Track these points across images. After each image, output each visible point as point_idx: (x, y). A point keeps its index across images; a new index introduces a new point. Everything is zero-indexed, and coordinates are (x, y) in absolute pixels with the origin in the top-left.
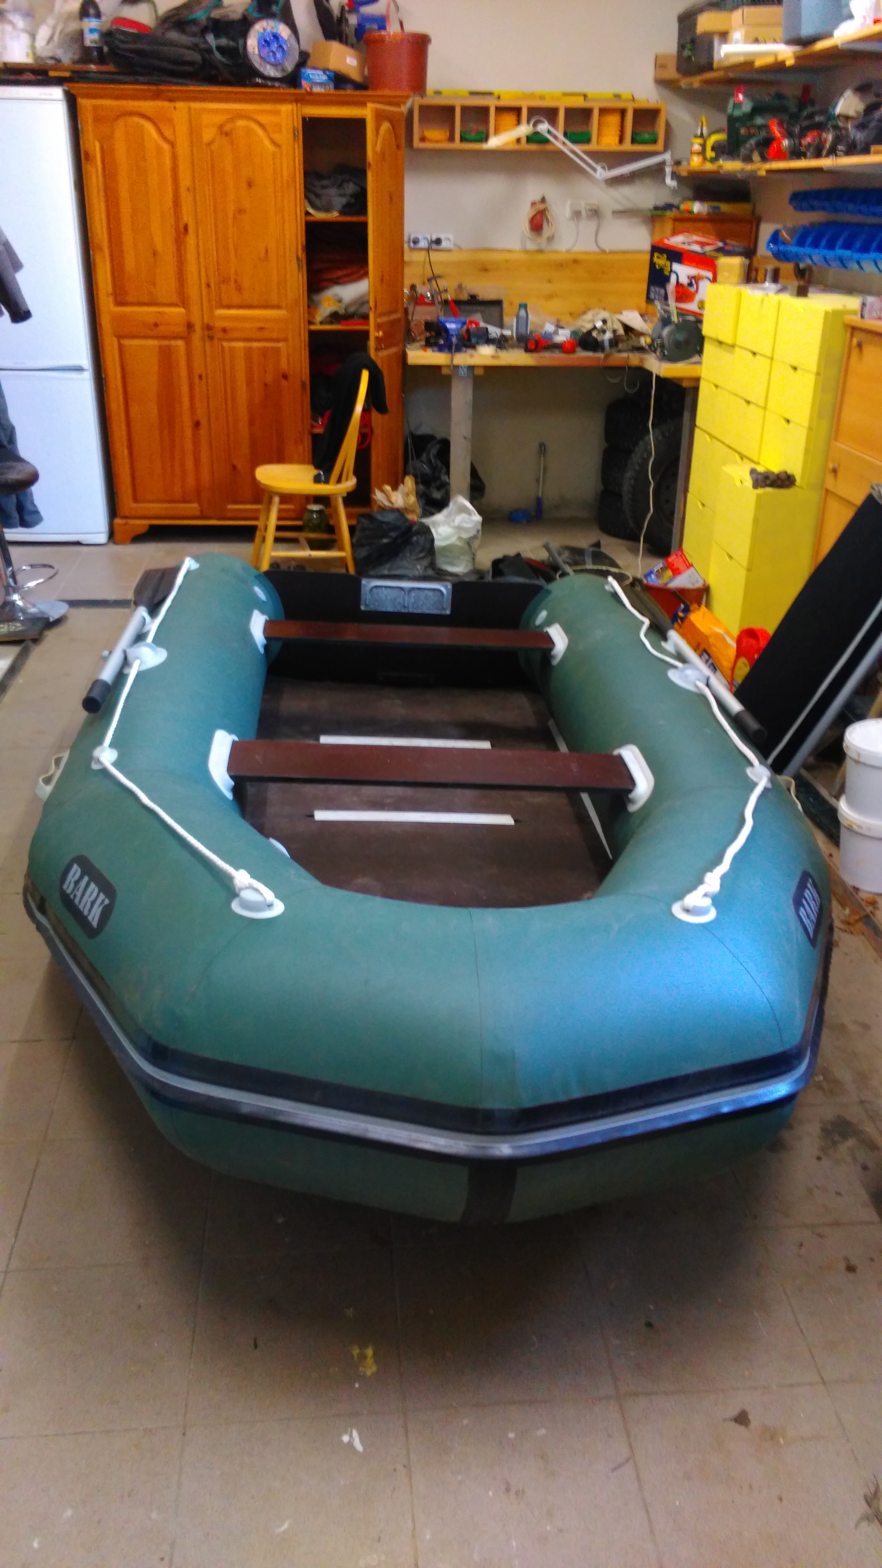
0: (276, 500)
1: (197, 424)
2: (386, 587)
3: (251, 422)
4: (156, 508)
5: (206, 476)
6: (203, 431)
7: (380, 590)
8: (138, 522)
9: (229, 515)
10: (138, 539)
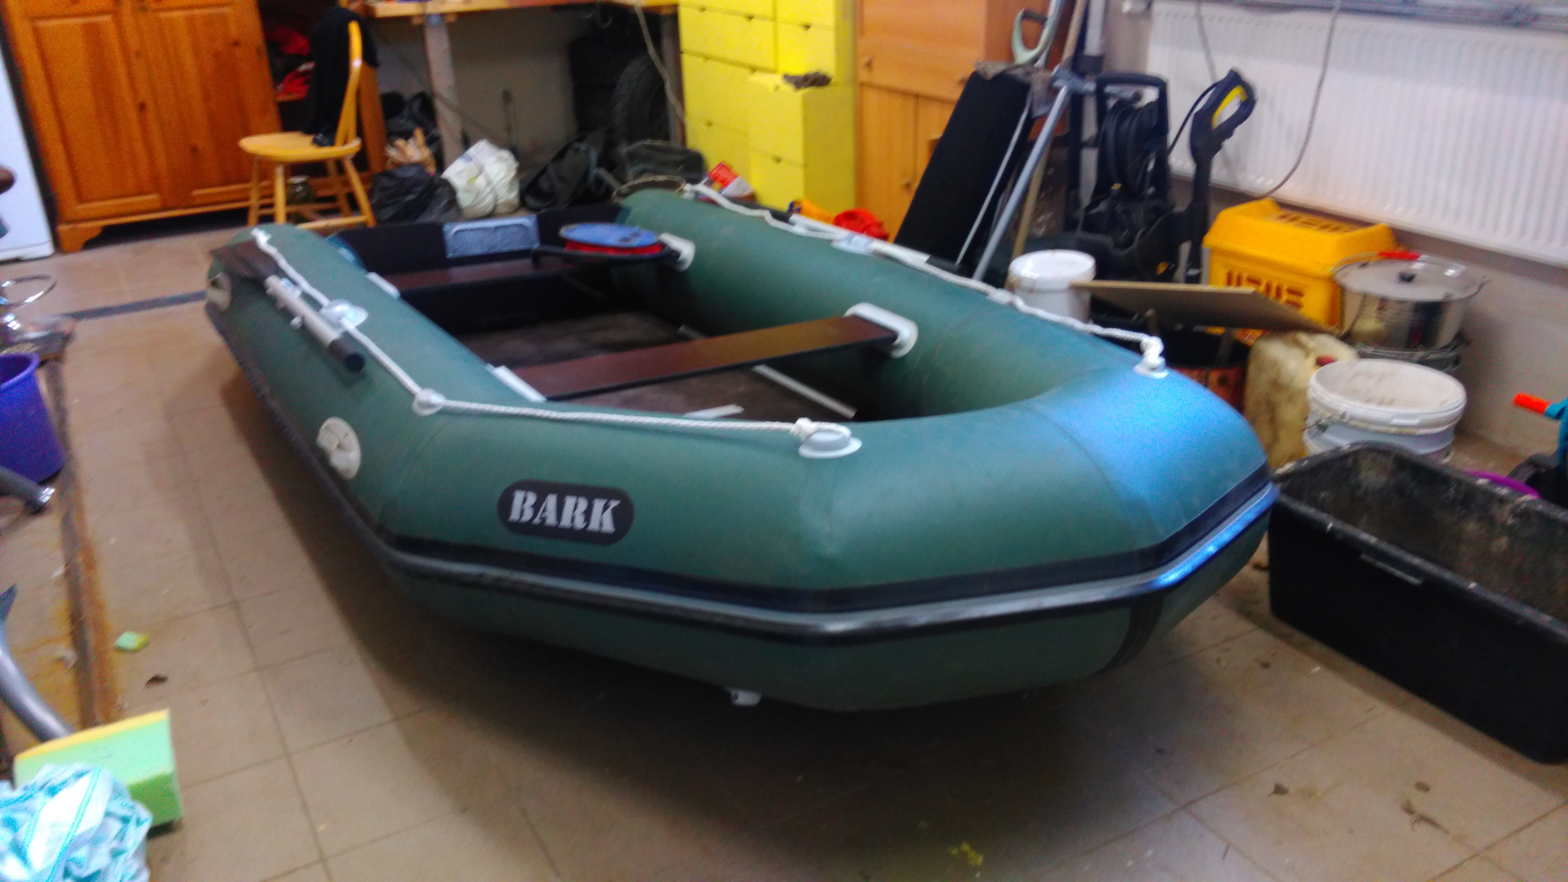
0: (279, 171)
1: (142, 107)
2: (472, 230)
3: (206, 98)
4: (109, 205)
5: (162, 162)
6: (151, 115)
7: (466, 233)
8: (91, 224)
9: (199, 201)
10: (91, 244)
